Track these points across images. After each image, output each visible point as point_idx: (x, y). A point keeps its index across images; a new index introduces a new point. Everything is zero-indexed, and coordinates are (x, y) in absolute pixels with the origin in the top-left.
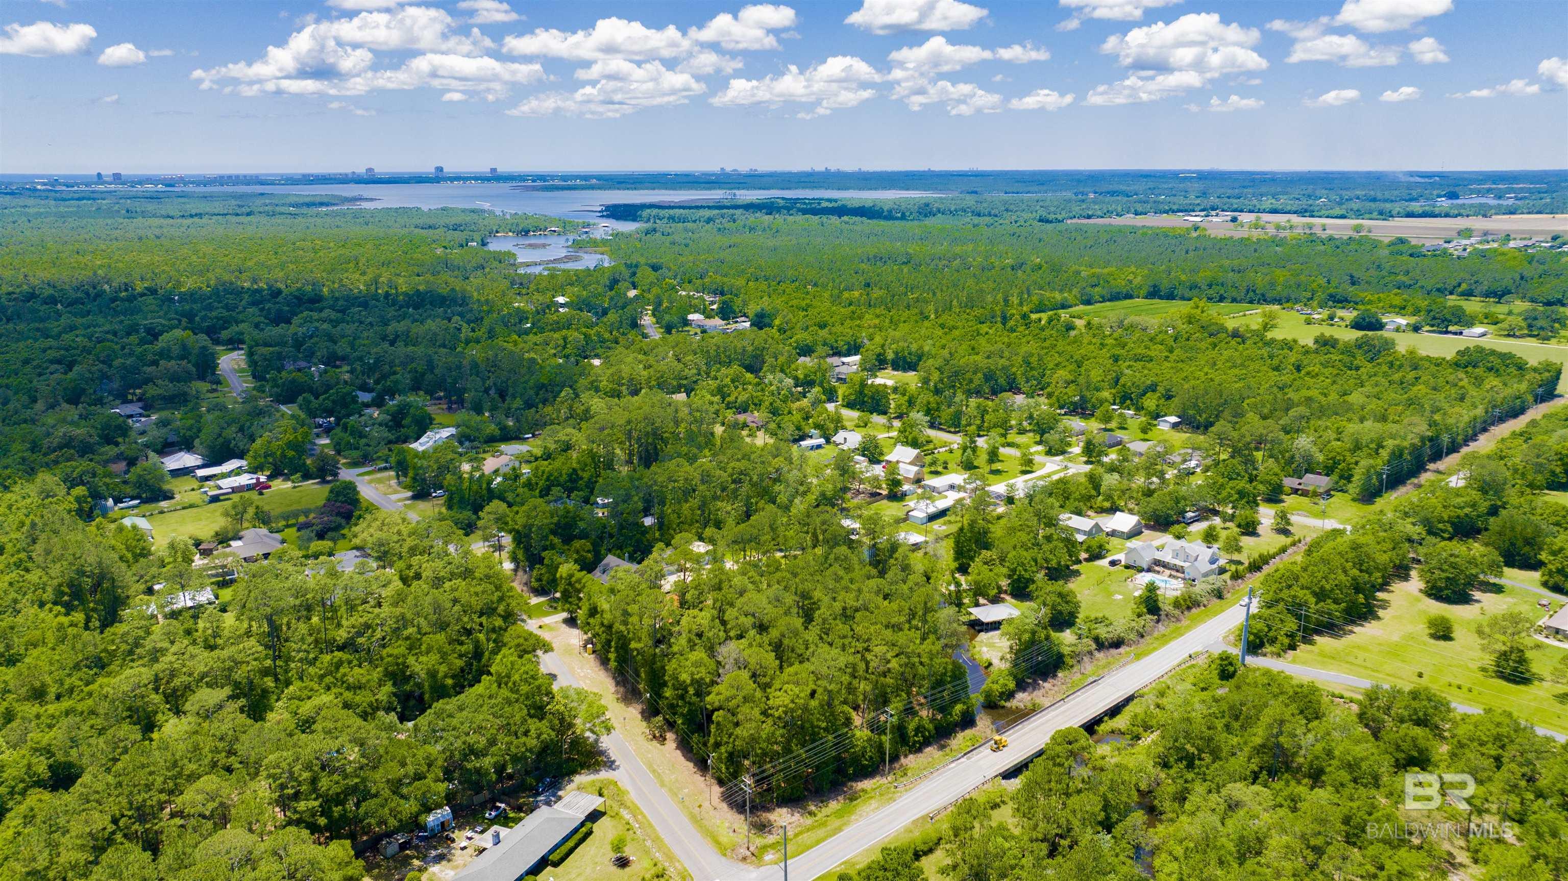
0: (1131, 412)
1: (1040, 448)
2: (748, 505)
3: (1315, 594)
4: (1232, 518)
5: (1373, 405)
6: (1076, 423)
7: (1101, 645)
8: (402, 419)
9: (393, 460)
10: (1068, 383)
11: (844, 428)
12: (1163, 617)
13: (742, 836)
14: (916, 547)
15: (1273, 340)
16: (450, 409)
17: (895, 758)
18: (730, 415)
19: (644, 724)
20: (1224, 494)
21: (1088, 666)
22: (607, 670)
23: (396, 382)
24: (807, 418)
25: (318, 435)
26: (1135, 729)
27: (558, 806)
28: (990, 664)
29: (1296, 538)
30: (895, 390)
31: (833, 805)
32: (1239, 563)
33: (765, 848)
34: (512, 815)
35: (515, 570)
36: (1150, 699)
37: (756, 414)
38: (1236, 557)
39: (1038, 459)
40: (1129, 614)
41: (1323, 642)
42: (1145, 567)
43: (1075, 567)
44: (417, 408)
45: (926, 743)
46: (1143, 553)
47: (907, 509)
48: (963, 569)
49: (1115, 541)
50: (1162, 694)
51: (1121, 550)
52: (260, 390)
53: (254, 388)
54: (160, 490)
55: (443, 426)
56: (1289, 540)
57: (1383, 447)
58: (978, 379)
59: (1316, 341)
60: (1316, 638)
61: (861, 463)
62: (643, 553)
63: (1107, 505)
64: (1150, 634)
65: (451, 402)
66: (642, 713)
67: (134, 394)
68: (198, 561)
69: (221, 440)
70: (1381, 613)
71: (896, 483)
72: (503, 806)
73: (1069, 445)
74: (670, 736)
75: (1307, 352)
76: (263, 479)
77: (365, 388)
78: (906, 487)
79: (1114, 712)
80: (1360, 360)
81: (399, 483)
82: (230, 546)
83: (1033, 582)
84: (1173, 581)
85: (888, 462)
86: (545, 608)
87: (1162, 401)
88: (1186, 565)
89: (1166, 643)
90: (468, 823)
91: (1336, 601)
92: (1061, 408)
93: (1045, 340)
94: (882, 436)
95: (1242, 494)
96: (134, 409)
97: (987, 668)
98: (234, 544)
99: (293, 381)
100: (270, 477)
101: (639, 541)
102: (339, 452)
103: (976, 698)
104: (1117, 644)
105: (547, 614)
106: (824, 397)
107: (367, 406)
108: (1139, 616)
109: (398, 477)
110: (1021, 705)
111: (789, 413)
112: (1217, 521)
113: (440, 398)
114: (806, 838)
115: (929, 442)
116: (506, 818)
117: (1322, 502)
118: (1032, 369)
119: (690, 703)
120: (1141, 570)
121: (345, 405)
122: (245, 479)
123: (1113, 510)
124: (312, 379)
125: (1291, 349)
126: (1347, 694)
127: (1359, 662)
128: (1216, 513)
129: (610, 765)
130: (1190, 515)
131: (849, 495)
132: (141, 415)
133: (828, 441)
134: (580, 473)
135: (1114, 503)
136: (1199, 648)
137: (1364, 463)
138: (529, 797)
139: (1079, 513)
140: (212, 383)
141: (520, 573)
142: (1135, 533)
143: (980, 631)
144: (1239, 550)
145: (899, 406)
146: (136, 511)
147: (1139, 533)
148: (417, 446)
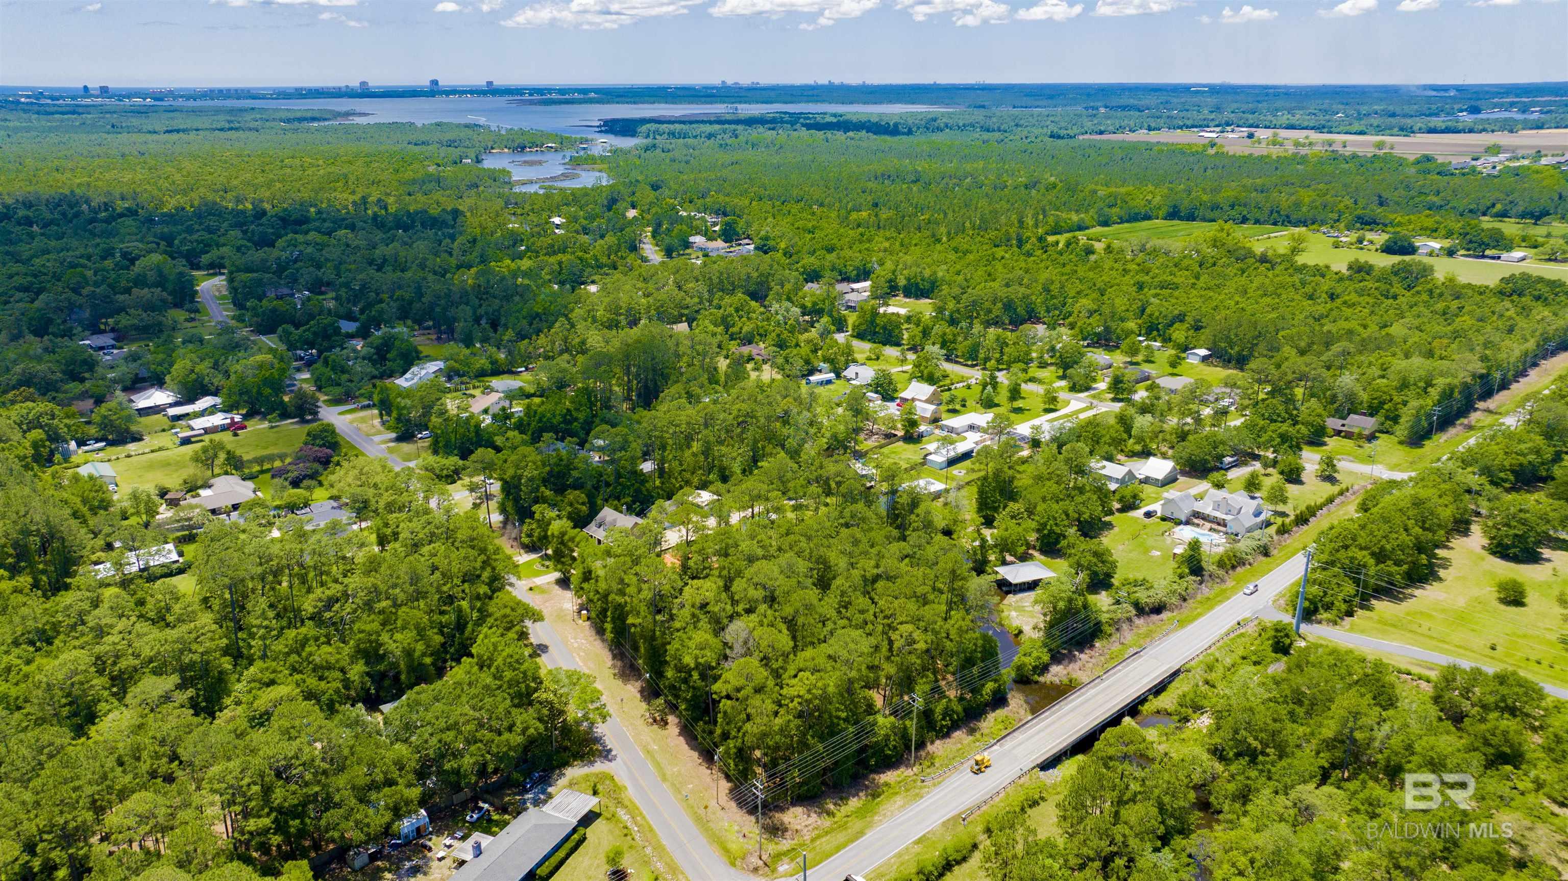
0: (1158, 344)
1: (1063, 383)
2: (754, 449)
3: (1373, 554)
4: (1275, 463)
5: (1416, 337)
6: (1100, 356)
7: (1141, 610)
8: (388, 352)
9: (376, 398)
10: (1091, 313)
11: (855, 361)
12: (1206, 578)
13: (752, 842)
14: (937, 496)
15: (1305, 266)
16: (439, 339)
17: (921, 745)
18: (733, 346)
19: (644, 705)
20: (1265, 437)
21: (1128, 635)
22: (603, 641)
23: (381, 312)
24: (815, 351)
25: (298, 370)
26: (1183, 710)
27: (547, 808)
28: (1020, 632)
29: (1344, 486)
30: (908, 319)
31: (854, 803)
32: (1283, 514)
33: (778, 856)
34: (495, 817)
35: (505, 523)
36: (1198, 675)
37: (762, 345)
38: (1281, 508)
39: (1063, 395)
40: (1171, 577)
41: (1382, 606)
42: (1183, 519)
43: (1107, 519)
44: (402, 340)
45: (955, 726)
46: (1181, 504)
47: (924, 452)
48: (989, 522)
49: (1149, 489)
50: (1210, 668)
51: (1156, 500)
52: (240, 319)
53: (233, 318)
54: (127, 430)
55: (430, 358)
56: (1336, 489)
57: (1432, 386)
58: (998, 308)
59: (1350, 268)
60: (1374, 602)
61: (875, 403)
62: (642, 503)
63: (1138, 448)
64: (1193, 597)
65: (441, 332)
66: (642, 691)
67: (106, 324)
68: (165, 513)
69: (193, 376)
70: (1442, 573)
71: (913, 423)
72: (486, 806)
73: (1094, 380)
74: (672, 719)
75: (1341, 279)
76: (238, 418)
77: (350, 317)
78: (923, 428)
79: (1159, 689)
80: (1397, 288)
81: (383, 423)
82: (198, 495)
83: (1065, 537)
84: (1215, 536)
85: (905, 400)
86: (537, 566)
87: (1191, 332)
88: (1228, 518)
89: (1211, 608)
90: (447, 827)
91: (1398, 563)
92: (1084, 339)
93: (1064, 265)
94: (895, 370)
95: (1284, 438)
96: (106, 340)
97: (1017, 636)
98: (204, 493)
99: (274, 310)
100: (246, 417)
101: (638, 491)
102: (320, 389)
103: (1007, 673)
104: (1158, 609)
105: (537, 574)
106: (833, 328)
107: (351, 336)
108: (1181, 577)
109: (381, 415)
110: (1056, 680)
111: (797, 345)
112: (1257, 466)
113: (428, 328)
114: (825, 843)
115: (946, 376)
116: (490, 821)
117: (1367, 445)
118: (1053, 297)
119: (694, 688)
120: (1179, 523)
121: (326, 337)
122: (218, 419)
123: (1146, 453)
124: (295, 308)
125: (1323, 276)
126: (1415, 670)
127: (1424, 630)
128: (1256, 457)
129: (606, 755)
130: (1228, 460)
131: (862, 437)
132: (113, 347)
133: (838, 376)
134: (575, 414)
135: (1145, 446)
136: (1247, 614)
137: (1414, 404)
138: (515, 794)
139: (1110, 458)
140: (190, 311)
141: (509, 527)
142: (1170, 480)
143: (1008, 593)
144: (1284, 501)
145: (912, 338)
146: (101, 455)
147: (1174, 480)
148: (403, 382)
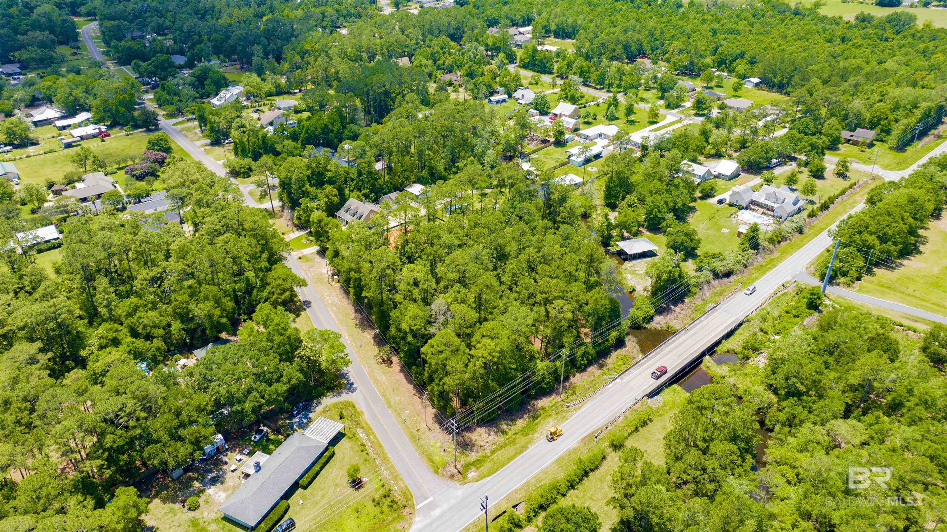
0: (725, 74)
1: (661, 102)
2: (453, 154)
3: (879, 237)
4: (806, 164)
5: (903, 71)
6: (686, 83)
7: (716, 275)
8: (205, 80)
9: (197, 114)
10: (681, 52)
11: (521, 85)
12: (761, 250)
13: (450, 455)
14: (577, 185)
15: (825, 17)
16: (242, 68)
17: (567, 378)
18: (439, 74)
19: (376, 349)
20: (801, 146)
21: (707, 293)
22: (349, 299)
23: (201, 50)
24: (494, 78)
25: (146, 92)
26: (746, 352)
27: (307, 432)
28: (634, 290)
29: (852, 181)
30: (558, 54)
31: (521, 423)
32: (812, 202)
33: (467, 466)
34: (272, 437)
35: (283, 207)
36: (756, 325)
37: (459, 73)
38: (810, 197)
39: (662, 111)
40: (736, 249)
41: (879, 272)
42: (745, 206)
43: (692, 204)
44: (214, 72)
45: (590, 363)
46: (744, 196)
47: (568, 154)
48: (613, 207)
49: (720, 182)
50: (764, 320)
51: (726, 190)
52: (107, 54)
53: (103, 53)
54: (27, 138)
55: (235, 83)
56: (847, 183)
57: (917, 107)
58: (619, 50)
59: (857, 18)
60: (875, 269)
61: (535, 118)
62: (376, 194)
63: (713, 151)
64: (752, 265)
65: (242, 63)
66: (374, 338)
67: (13, 56)
68: (51, 201)
69: (71, 98)
70: (922, 248)
71: (561, 133)
72: (265, 429)
73: (683, 101)
74: (395, 359)
75: (850, 27)
76: (104, 129)
77: (182, 53)
78: (567, 136)
79: (728, 335)
80: (889, 33)
81: (203, 132)
82: (74, 187)
83: (664, 220)
84: (766, 218)
85: (554, 114)
86: (304, 241)
87: (749, 66)
88: (775, 206)
89: (764, 273)
90: (238, 445)
91: (895, 244)
92: (676, 70)
93: (662, 16)
94: (548, 92)
95: (813, 147)
96: (14, 68)
98: (79, 185)
99: (130, 48)
100: (110, 127)
101: (373, 185)
102: (160, 106)
103: (626, 323)
104: (728, 275)
105: (305, 246)
106: (507, 61)
107: (181, 67)
108: (744, 250)
109: (201, 126)
110: (658, 327)
111: (483, 74)
112: (793, 166)
113: (235, 60)
114: (500, 455)
115: (582, 97)
116: (268, 440)
117: (867, 150)
118: (656, 40)
120: (741, 208)
121: (164, 69)
122: (91, 129)
123: (719, 156)
124: (145, 46)
125: (838, 24)
126: (906, 323)
127: (910, 291)
128: (794, 159)
129: (350, 387)
130: (774, 161)
131: (526, 141)
132: (20, 74)
133: (510, 96)
134: (330, 127)
135: (718, 150)
136: (788, 278)
137: (904, 121)
138: (287, 419)
139: (694, 161)
140: (74, 48)
141: (286, 211)
142: (735, 176)
143: (625, 260)
144: (813, 192)
145: (560, 68)
146: (9, 155)
147: (738, 175)
148: (215, 101)
